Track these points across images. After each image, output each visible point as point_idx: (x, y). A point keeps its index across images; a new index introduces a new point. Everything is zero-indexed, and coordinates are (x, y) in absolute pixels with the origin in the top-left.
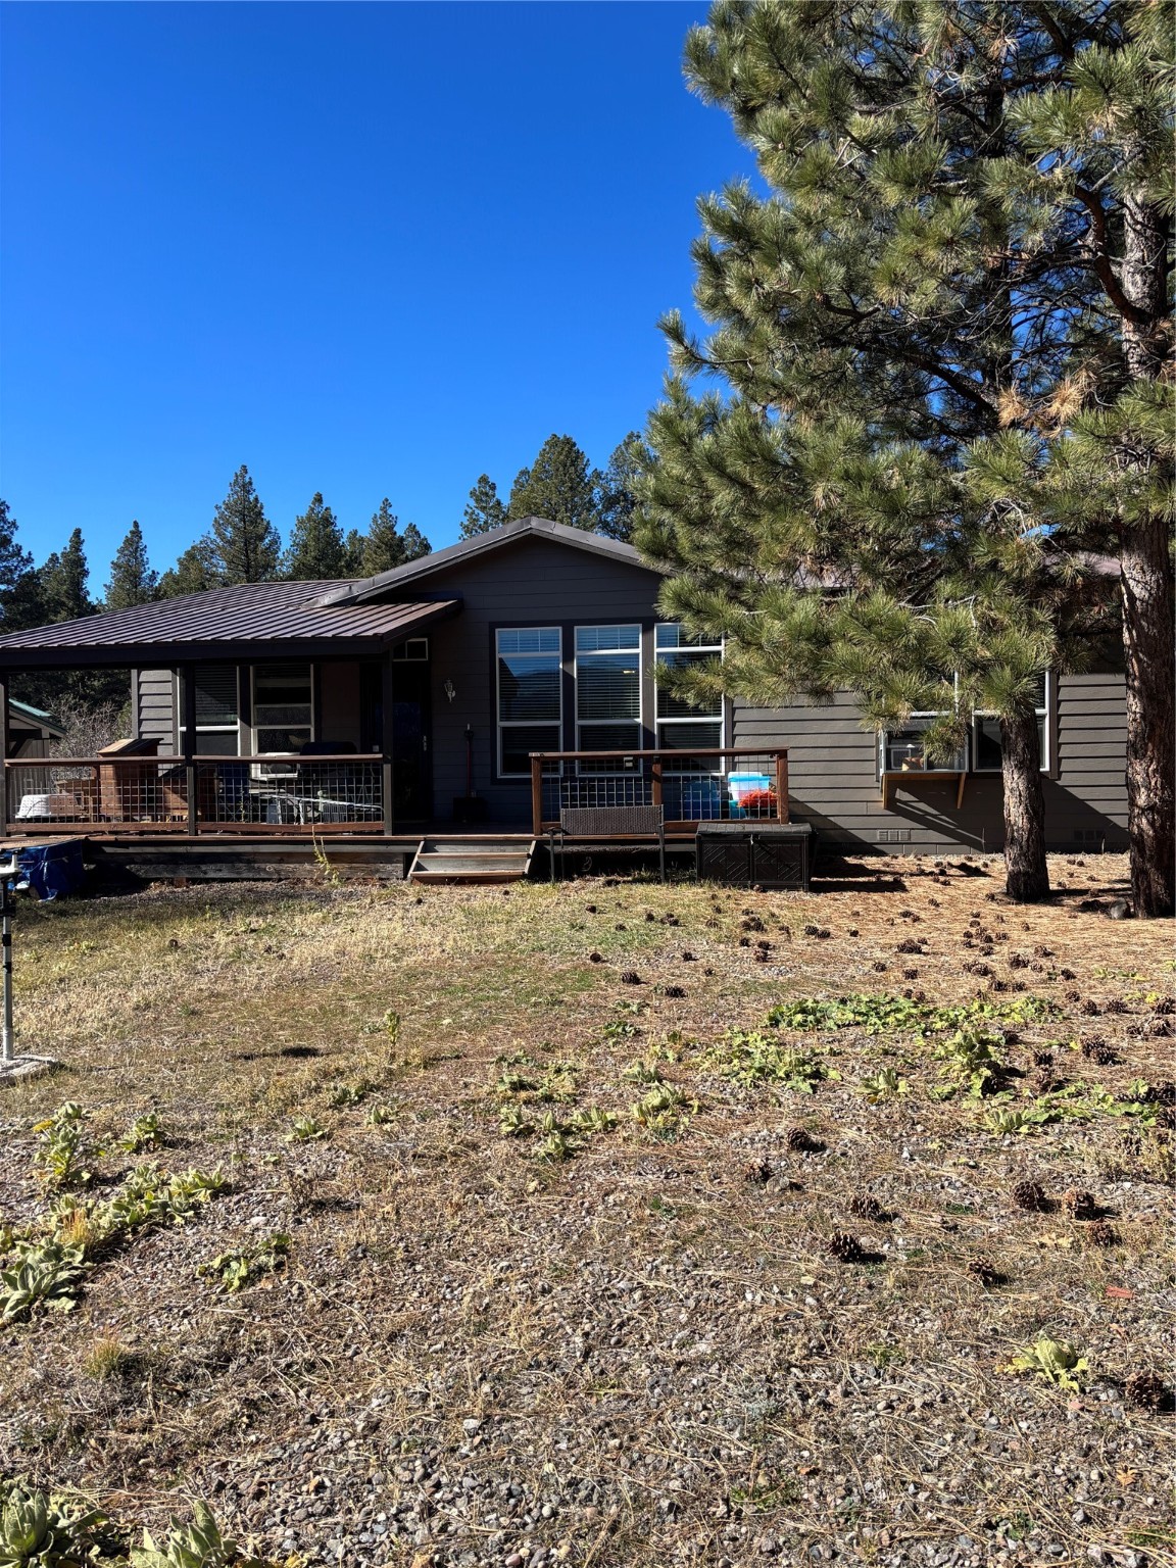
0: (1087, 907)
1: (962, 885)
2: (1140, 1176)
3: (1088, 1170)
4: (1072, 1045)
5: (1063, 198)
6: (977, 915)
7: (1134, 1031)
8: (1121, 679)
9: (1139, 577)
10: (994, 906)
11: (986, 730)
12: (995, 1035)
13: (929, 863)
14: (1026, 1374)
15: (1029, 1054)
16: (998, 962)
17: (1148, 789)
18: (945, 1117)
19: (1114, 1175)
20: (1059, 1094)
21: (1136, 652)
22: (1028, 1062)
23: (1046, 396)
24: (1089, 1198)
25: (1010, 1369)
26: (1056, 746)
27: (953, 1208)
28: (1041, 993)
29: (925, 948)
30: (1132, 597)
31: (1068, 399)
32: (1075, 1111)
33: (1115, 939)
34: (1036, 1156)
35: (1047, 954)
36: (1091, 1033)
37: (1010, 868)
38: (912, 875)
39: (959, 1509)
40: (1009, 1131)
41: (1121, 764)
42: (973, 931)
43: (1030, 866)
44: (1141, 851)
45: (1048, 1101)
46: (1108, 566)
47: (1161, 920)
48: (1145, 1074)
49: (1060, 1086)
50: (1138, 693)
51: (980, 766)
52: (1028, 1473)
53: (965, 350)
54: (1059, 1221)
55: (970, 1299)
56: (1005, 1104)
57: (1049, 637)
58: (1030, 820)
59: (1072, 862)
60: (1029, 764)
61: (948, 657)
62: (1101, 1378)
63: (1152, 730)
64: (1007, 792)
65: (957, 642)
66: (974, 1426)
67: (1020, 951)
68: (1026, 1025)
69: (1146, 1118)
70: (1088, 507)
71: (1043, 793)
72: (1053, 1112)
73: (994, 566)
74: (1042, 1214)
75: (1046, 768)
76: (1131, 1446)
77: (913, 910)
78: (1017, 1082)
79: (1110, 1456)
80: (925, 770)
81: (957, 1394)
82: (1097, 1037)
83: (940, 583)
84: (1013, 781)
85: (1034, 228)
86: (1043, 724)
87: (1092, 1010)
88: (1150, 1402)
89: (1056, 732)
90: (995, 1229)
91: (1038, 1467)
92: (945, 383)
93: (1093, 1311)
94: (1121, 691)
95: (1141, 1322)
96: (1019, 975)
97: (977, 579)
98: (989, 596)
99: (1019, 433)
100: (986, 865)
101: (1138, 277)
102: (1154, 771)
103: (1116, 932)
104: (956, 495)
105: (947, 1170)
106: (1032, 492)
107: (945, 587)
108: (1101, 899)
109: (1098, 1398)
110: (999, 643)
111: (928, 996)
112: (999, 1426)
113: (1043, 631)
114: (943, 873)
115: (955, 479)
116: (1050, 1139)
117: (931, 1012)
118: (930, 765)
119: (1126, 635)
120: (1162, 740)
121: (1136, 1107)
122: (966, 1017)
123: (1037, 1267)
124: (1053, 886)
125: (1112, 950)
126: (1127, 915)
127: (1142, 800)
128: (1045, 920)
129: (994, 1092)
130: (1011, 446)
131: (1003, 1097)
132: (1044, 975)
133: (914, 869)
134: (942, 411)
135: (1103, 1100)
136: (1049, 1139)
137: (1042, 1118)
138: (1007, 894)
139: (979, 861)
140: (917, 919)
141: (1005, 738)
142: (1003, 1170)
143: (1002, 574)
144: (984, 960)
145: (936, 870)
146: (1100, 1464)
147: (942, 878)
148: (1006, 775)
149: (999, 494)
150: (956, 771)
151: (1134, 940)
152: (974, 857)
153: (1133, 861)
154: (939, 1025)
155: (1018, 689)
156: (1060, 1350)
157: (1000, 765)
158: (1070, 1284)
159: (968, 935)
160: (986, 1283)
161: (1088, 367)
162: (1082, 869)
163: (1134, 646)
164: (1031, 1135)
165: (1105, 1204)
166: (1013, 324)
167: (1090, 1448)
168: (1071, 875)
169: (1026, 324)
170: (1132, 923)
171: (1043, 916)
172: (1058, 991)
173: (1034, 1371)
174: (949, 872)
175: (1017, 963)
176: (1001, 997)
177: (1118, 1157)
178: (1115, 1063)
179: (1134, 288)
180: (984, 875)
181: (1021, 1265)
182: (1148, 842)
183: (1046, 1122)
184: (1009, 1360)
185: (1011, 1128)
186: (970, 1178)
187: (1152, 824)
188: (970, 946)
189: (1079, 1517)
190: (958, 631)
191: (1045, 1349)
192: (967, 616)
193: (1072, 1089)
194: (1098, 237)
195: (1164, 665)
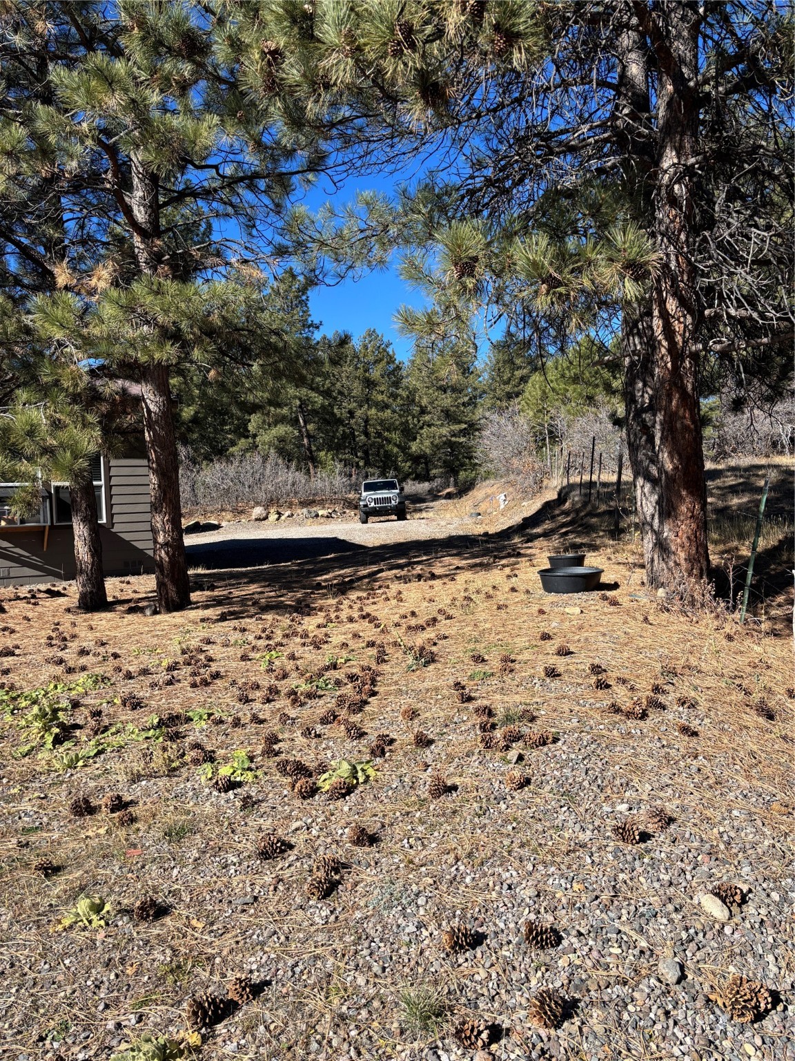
0: (131, 611)
1: (47, 604)
2: (153, 775)
3: (120, 780)
4: (115, 701)
5: (89, 142)
6: (58, 624)
7: (153, 685)
8: (145, 462)
9: (152, 398)
10: (71, 616)
11: (62, 495)
12: (64, 703)
13: (24, 591)
14: (71, 927)
15: (86, 712)
16: (70, 655)
17: (164, 532)
18: (24, 768)
19: (136, 778)
20: (105, 735)
21: (153, 445)
22: (86, 718)
23: (88, 273)
24: (119, 798)
25: (60, 928)
26: (110, 507)
27: (26, 831)
28: (99, 670)
29: (17, 652)
30: (149, 411)
31: (102, 277)
32: (114, 743)
33: (147, 629)
34: (86, 780)
35: (103, 644)
36: (127, 690)
37: (81, 589)
38: (10, 600)
39: (19, 1037)
40: (70, 767)
41: (147, 517)
42: (54, 635)
43: (93, 587)
44: (162, 571)
45: (98, 741)
46: (135, 389)
47: (175, 614)
48: (158, 711)
49: (106, 729)
50: (155, 471)
51: (58, 520)
52: (69, 991)
53: (31, 230)
54: (100, 818)
55: (34, 890)
56: (69, 749)
57: (97, 433)
58: (92, 556)
59: (122, 582)
60: (91, 518)
61: (26, 444)
62: (119, 912)
63: (165, 495)
64: (76, 538)
65: (31, 433)
66: (33, 975)
67: (85, 644)
68: (86, 693)
69: (157, 738)
70: (117, 349)
71: (101, 538)
72: (100, 748)
73: (56, 383)
74: (89, 817)
75: (104, 521)
76: (136, 948)
77: (11, 625)
78: (78, 733)
79: (123, 960)
80: (18, 525)
81: (22, 958)
82: (130, 693)
83: (19, 392)
84: (80, 530)
85: (71, 157)
86: (100, 491)
87: (129, 676)
88: (148, 916)
89: (109, 497)
90: (56, 836)
91: (76, 985)
92: (17, 250)
93: (117, 871)
94: (145, 471)
95: (147, 867)
96: (84, 661)
97: (46, 391)
98: (54, 402)
99: (70, 295)
100: (65, 589)
101: (142, 208)
102: (167, 521)
103: (147, 625)
104: (28, 331)
105: (26, 806)
106: (81, 336)
107: (22, 395)
108: (140, 605)
109: (117, 926)
110: (63, 435)
111: (17, 685)
112: (51, 969)
113: (93, 429)
114: (34, 597)
115: (27, 320)
116: (97, 765)
117: (19, 696)
118: (22, 521)
119: (147, 434)
120: (171, 501)
121: (151, 732)
122: (44, 695)
123: (83, 853)
124: (110, 599)
125: (144, 636)
126: (155, 613)
127: (161, 539)
128: (104, 622)
129: (61, 743)
130: (64, 302)
131: (67, 744)
132: (100, 658)
133: (12, 596)
134: (17, 269)
135: (133, 733)
136: (96, 767)
137: (92, 754)
138: (79, 607)
139: (60, 586)
140: (13, 632)
141: (74, 501)
142: (64, 794)
143: (62, 390)
144: (60, 654)
145: (29, 596)
146: (117, 968)
147: (33, 601)
148: (75, 526)
149: (59, 335)
150: (42, 524)
151: (158, 628)
152: (57, 584)
153: (157, 578)
154: (23, 705)
155: (76, 467)
156: (93, 904)
157: (71, 520)
158: (104, 857)
159: (50, 638)
160: (47, 875)
161: (114, 260)
162: (129, 586)
163: (152, 441)
164: (85, 766)
165: (130, 798)
166: (65, 219)
167: (110, 960)
168: (122, 591)
169: (74, 222)
170: (158, 617)
171: (102, 620)
172: (107, 669)
173: (76, 923)
174: (38, 596)
175: (83, 652)
176: (70, 677)
177: (138, 767)
178: (141, 707)
179: (140, 215)
180: (64, 595)
181: (72, 855)
182: (166, 564)
183: (96, 755)
184: (59, 922)
185: (72, 765)
186: (40, 807)
187: (167, 553)
188: (51, 645)
189: (101, 1007)
190: (32, 425)
191: (83, 905)
192: (39, 416)
193: (113, 730)
194: (115, 175)
195: (170, 454)
